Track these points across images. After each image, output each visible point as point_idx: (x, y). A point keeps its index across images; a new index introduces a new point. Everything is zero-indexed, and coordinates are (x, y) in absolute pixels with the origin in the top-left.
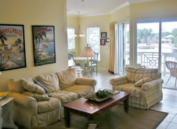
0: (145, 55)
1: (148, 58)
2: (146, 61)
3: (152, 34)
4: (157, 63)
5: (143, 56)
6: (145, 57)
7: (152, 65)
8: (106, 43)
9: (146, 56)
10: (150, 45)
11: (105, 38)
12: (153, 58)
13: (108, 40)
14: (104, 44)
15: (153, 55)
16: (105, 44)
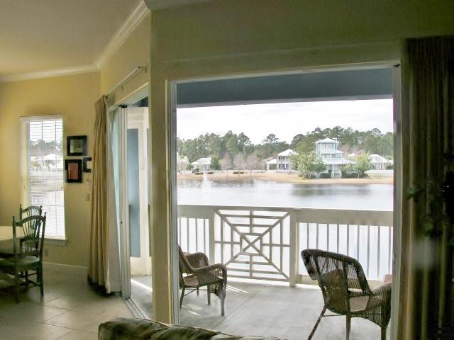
0: (223, 217)
1: (233, 227)
2: (227, 238)
3: (247, 147)
4: (265, 245)
5: (217, 219)
6: (226, 225)
7: (248, 251)
8: (85, 176)
9: (228, 218)
10: (242, 173)
11: (81, 158)
12: (251, 225)
13: (90, 165)
14: (76, 177)
15: (251, 217)
16: (80, 180)
